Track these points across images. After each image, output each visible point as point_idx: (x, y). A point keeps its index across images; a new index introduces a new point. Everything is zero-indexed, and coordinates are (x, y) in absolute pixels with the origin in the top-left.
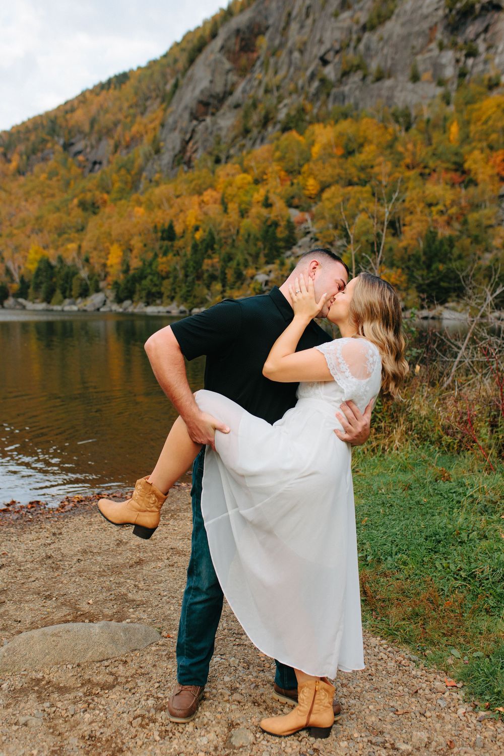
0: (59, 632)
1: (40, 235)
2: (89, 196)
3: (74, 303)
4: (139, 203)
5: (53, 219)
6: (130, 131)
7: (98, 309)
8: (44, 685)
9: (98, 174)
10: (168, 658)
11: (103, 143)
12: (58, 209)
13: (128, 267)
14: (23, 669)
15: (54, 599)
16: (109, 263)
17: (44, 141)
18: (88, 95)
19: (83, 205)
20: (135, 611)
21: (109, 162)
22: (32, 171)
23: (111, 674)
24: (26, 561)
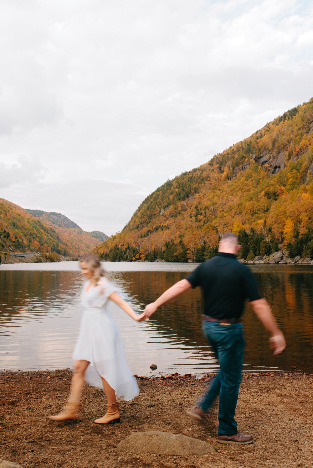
0: (153, 435)
1: (240, 215)
2: (272, 189)
3: (261, 259)
4: (305, 191)
5: (248, 205)
6: (299, 145)
7: (278, 263)
8: (138, 462)
9: (277, 175)
10: (212, 462)
11: (281, 154)
12: (252, 199)
13: (298, 233)
14: (131, 452)
15: (171, 425)
16: (285, 231)
17: (243, 157)
18: (271, 125)
19: (268, 195)
20: (211, 438)
21: (285, 166)
22: (236, 176)
23: (176, 463)
24: (167, 405)
